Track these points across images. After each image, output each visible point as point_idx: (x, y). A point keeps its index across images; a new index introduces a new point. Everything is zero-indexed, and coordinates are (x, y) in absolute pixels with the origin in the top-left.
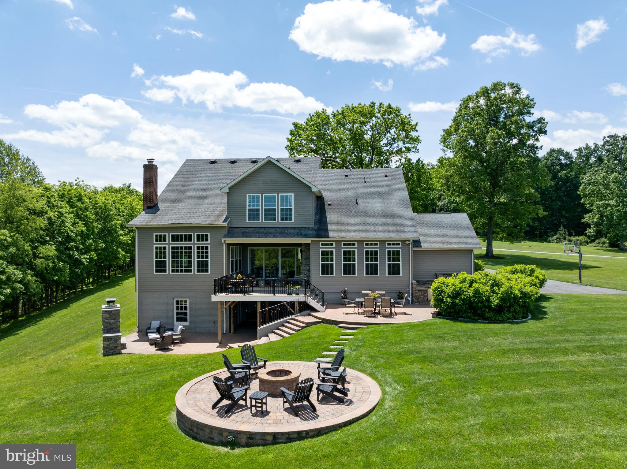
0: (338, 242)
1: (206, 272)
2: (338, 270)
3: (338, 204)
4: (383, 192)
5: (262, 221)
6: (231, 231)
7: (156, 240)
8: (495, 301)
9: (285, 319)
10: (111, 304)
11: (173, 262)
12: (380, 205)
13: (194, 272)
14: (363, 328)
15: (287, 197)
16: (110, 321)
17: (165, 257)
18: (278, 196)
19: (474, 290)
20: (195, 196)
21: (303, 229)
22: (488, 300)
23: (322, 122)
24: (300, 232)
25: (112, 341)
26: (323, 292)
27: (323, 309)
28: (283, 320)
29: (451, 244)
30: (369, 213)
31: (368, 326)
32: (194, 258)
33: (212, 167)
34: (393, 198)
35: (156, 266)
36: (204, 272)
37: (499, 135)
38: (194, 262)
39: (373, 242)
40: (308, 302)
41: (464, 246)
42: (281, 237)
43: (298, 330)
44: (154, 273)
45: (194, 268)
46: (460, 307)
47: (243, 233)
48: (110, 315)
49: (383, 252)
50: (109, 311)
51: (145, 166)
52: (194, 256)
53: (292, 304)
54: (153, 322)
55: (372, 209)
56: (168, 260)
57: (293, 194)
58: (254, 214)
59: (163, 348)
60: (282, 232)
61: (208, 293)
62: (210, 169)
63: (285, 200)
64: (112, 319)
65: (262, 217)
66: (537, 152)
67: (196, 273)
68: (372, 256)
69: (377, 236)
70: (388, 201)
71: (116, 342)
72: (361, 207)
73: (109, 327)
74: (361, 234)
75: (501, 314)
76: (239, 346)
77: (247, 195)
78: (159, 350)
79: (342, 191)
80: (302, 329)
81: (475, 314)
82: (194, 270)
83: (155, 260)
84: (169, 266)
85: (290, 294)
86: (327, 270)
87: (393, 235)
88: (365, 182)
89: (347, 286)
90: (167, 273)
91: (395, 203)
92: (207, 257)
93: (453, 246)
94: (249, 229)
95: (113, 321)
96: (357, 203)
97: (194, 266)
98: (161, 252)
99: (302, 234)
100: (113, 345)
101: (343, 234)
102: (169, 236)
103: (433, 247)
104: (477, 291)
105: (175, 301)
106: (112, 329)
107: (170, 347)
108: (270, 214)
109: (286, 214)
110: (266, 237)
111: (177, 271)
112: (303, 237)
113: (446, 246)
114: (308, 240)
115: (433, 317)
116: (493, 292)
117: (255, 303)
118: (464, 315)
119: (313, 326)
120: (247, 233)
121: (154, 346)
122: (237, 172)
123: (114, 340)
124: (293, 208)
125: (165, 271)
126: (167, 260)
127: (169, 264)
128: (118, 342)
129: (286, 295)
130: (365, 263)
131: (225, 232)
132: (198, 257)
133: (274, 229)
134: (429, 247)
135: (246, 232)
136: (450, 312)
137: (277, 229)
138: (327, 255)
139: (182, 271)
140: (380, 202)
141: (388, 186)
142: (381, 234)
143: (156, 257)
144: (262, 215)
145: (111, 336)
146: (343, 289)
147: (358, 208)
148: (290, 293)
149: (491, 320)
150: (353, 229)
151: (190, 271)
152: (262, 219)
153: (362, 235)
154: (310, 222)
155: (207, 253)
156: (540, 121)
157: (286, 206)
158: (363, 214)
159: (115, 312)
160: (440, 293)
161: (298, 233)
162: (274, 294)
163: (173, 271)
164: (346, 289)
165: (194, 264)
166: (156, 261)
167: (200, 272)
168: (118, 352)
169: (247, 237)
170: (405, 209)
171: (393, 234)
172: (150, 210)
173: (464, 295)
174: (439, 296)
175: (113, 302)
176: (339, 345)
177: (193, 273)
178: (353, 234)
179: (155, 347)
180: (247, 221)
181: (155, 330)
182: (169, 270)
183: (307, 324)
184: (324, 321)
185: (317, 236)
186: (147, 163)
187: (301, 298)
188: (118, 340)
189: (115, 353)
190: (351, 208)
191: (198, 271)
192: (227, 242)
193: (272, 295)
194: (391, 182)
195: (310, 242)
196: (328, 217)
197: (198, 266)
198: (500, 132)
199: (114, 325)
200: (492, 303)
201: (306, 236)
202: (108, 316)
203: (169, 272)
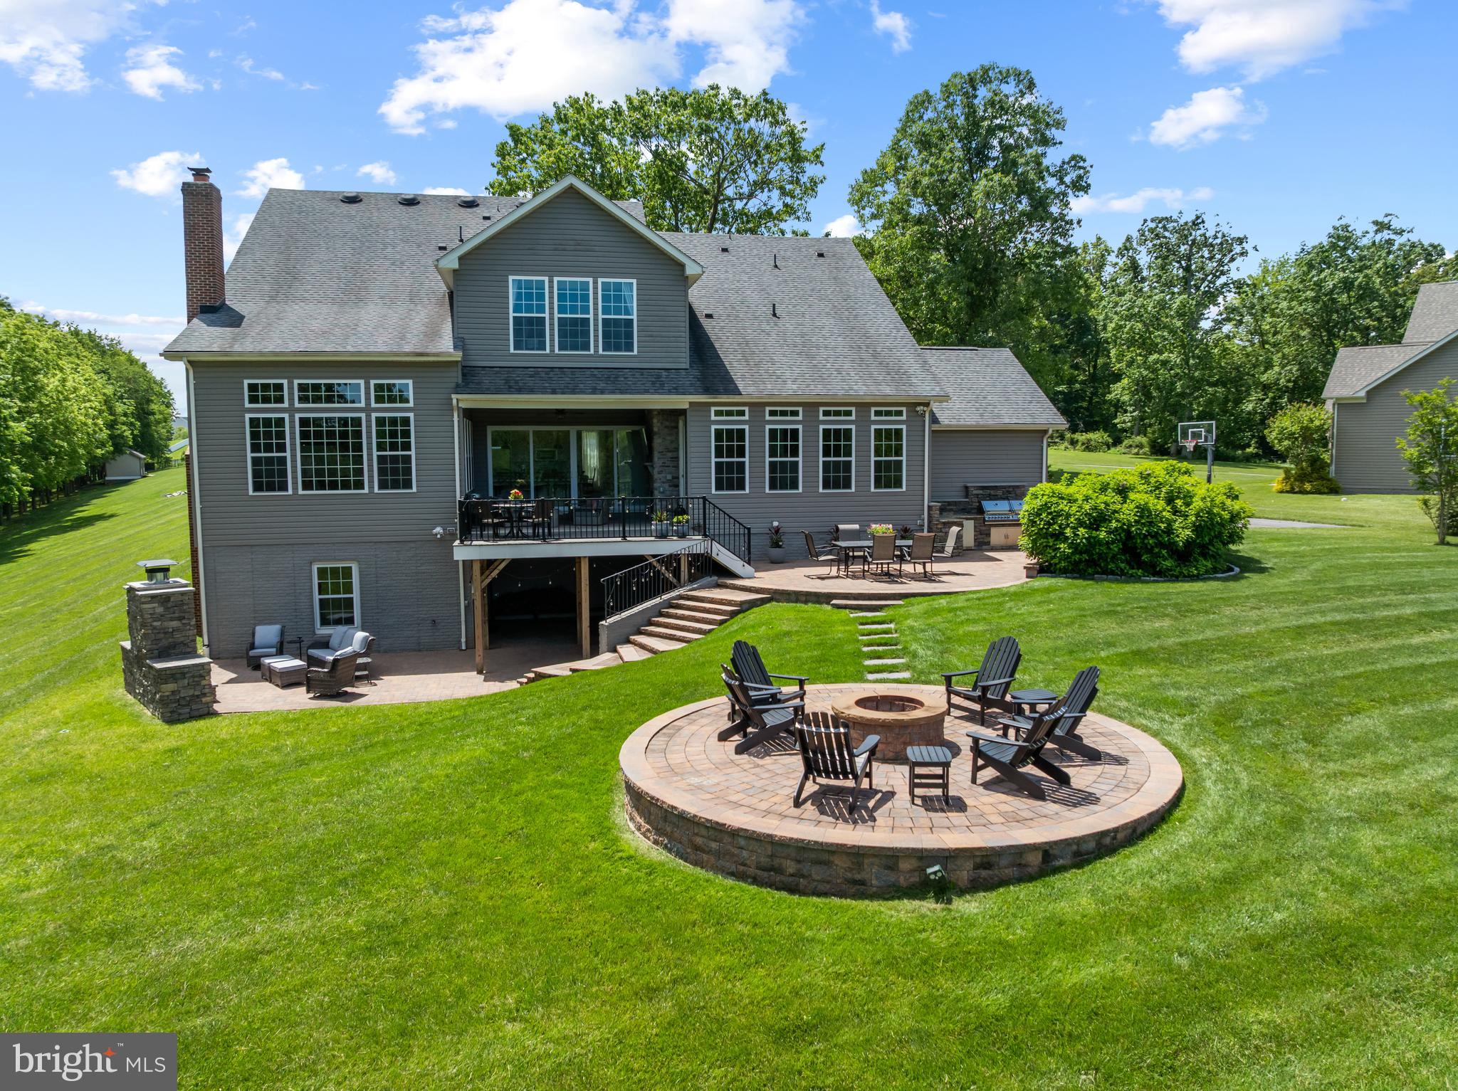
0: (757, 407)
1: (404, 488)
2: (757, 477)
3: (729, 316)
4: (829, 292)
5: (552, 350)
6: (469, 376)
7: (253, 400)
8: (1183, 533)
9: (665, 597)
10: (160, 576)
11: (305, 460)
12: (832, 321)
13: (371, 487)
14: (900, 606)
15: (618, 287)
16: (166, 624)
17: (282, 448)
18: (595, 286)
19: (1137, 507)
20: (331, 284)
21: (664, 373)
22: (1169, 531)
23: (592, 123)
24: (658, 380)
25: (186, 681)
26: (749, 529)
27: (749, 569)
28: (657, 600)
29: (999, 416)
30: (814, 340)
31: (907, 600)
32: (370, 449)
33: (354, 213)
34: (857, 306)
35: (256, 474)
36: (398, 488)
37: (1005, 185)
38: (370, 459)
39: (837, 408)
40: (714, 555)
41: (1029, 420)
42: (613, 392)
43: (722, 622)
44: (251, 493)
45: (371, 477)
46: (1104, 549)
47: (507, 381)
48: (167, 609)
49: (863, 431)
50: (161, 595)
51: (186, 188)
52: (369, 444)
53: (672, 561)
54: (260, 630)
55: (817, 330)
56: (293, 456)
57: (634, 281)
58: (530, 331)
59: (334, 691)
60: (612, 379)
61: (413, 545)
62: (351, 217)
63: (614, 297)
64: (172, 619)
65: (552, 340)
66: (1071, 232)
67: (376, 490)
68: (837, 442)
69: (852, 392)
70: (847, 313)
71: (198, 684)
72: (788, 324)
73: (165, 643)
74: (812, 387)
75: (1190, 561)
76: (571, 670)
77: (511, 278)
78: (323, 696)
79: (726, 286)
80: (732, 618)
81: (1136, 561)
82: (371, 481)
83: (249, 455)
84: (294, 472)
85: (663, 536)
86: (730, 477)
87: (887, 390)
88: (776, 266)
89: (776, 518)
90: (290, 492)
91: (865, 318)
92: (407, 446)
93: (1007, 421)
94: (519, 371)
95: (175, 624)
96: (774, 315)
97: (371, 470)
98: (268, 435)
99: (667, 387)
100: (191, 692)
101: (769, 387)
102: (291, 386)
103: (962, 422)
104: (1143, 510)
105: (315, 568)
106: (174, 646)
107: (349, 689)
108: (574, 333)
109: (617, 334)
110: (573, 392)
111: (321, 486)
112: (670, 392)
113: (989, 422)
114: (680, 401)
115: (1027, 577)
116: (1175, 512)
117: (573, 562)
118: (1111, 566)
119: (755, 610)
120: (517, 382)
121: (304, 689)
122: (429, 229)
123: (193, 677)
124: (635, 317)
125: (283, 487)
126: (288, 454)
127: (294, 467)
128: (204, 682)
129: (653, 539)
130: (821, 459)
131: (457, 376)
132: (381, 447)
133: (588, 372)
134: (954, 422)
135: (512, 380)
136: (1077, 563)
137: (596, 372)
138: (731, 442)
139: (333, 486)
140: (828, 314)
141: (835, 278)
142: (860, 388)
143: (255, 448)
144: (552, 335)
145: (184, 667)
146: (769, 525)
147: (780, 325)
148: (664, 532)
149: (1172, 576)
150: (788, 374)
151: (359, 485)
152: (552, 346)
153: (816, 390)
154: (681, 357)
155: (406, 434)
156: (1076, 159)
157: (618, 311)
158: (798, 340)
159: (180, 598)
160: (1052, 519)
161: (653, 383)
162: (624, 537)
163: (307, 486)
164: (776, 524)
165: (370, 466)
166: (253, 458)
167: (387, 488)
168: (206, 711)
169: (520, 391)
170: (894, 331)
171: (889, 388)
172: (209, 316)
173: (1118, 521)
174: (1049, 524)
175: (165, 570)
176: (886, 644)
177: (366, 491)
178: (795, 387)
179: (308, 692)
180: (512, 350)
181: (274, 650)
182: (295, 483)
183: (742, 603)
184: (777, 597)
185: (707, 390)
186: (190, 178)
187: (696, 544)
188: (202, 677)
189: (196, 713)
190: (765, 326)
191: (383, 485)
192: (462, 405)
193: (620, 539)
194: (836, 268)
195: (686, 406)
196: (717, 345)
197: (382, 472)
198: (1005, 180)
199: (178, 637)
200: (1178, 536)
201: (677, 391)
202: (160, 610)
203: (295, 488)
